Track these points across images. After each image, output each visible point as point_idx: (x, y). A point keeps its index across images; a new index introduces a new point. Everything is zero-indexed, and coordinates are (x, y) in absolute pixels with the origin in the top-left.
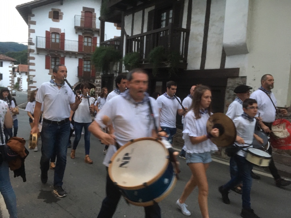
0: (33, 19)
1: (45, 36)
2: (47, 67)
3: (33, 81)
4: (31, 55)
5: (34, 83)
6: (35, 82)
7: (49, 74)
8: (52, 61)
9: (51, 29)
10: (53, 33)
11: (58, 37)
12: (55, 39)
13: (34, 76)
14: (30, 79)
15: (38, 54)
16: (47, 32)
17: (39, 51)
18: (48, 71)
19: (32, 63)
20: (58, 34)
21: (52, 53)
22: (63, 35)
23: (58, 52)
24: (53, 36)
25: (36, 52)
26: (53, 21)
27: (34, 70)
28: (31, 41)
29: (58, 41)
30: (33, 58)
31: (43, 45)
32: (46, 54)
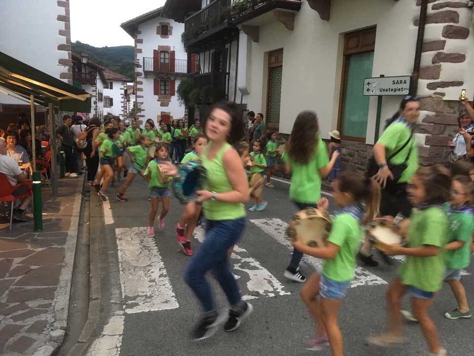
0: (139, 37)
1: (153, 57)
2: (156, 93)
3: (142, 109)
4: (138, 79)
5: (142, 112)
6: (144, 110)
7: (158, 101)
8: (161, 85)
9: (159, 47)
10: (161, 52)
11: (167, 56)
12: (164, 59)
13: (142, 103)
14: (138, 107)
15: (146, 77)
16: (155, 51)
17: (147, 74)
18: (157, 97)
19: (139, 89)
20: (168, 52)
21: (161, 75)
22: (173, 53)
23: (167, 74)
24: (162, 56)
25: (143, 76)
26: (162, 37)
27: (142, 97)
28: (139, 62)
29: (167, 61)
30: (141, 83)
31: (150, 67)
32: (155, 78)
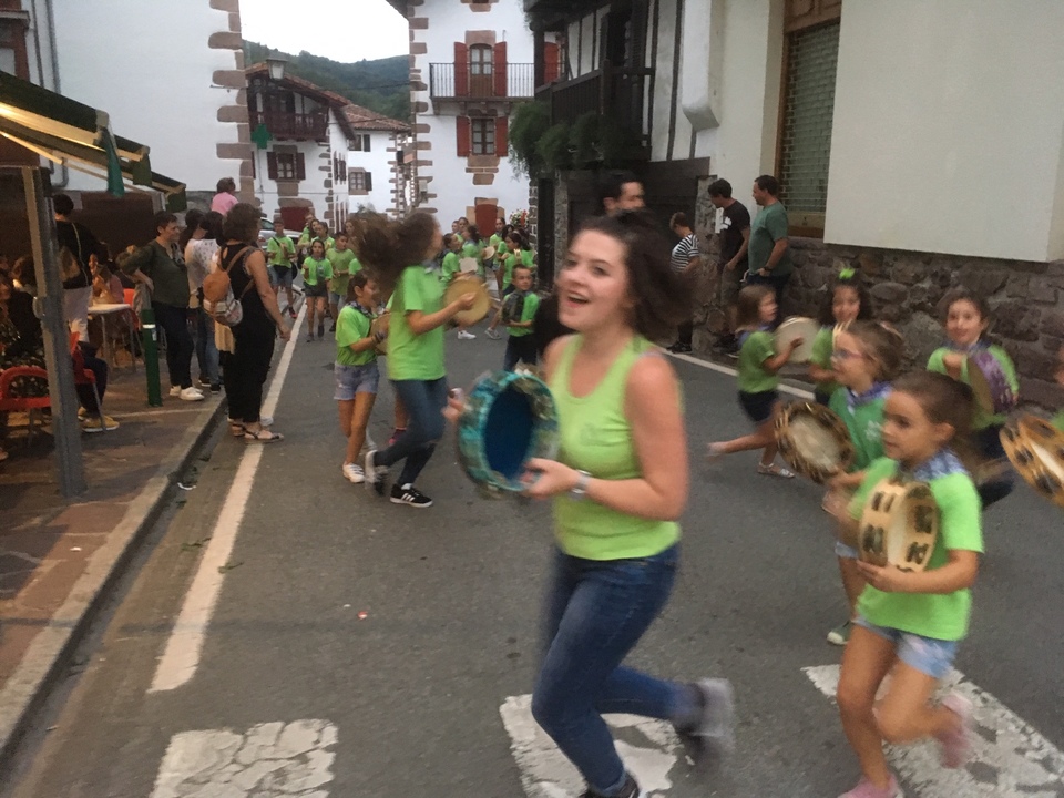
0: (420, 12)
1: (452, 60)
2: (462, 152)
3: (429, 192)
4: (420, 120)
5: (430, 200)
6: (434, 196)
7: (468, 170)
8: (473, 132)
9: (468, 34)
10: (474, 47)
11: (488, 56)
12: (481, 63)
13: (430, 179)
14: (421, 190)
15: (436, 114)
16: (457, 45)
17: (440, 105)
18: (464, 162)
19: (421, 143)
20: (488, 47)
21: (474, 107)
22: (501, 50)
23: (488, 102)
24: (476, 56)
25: (430, 111)
26: (474, 9)
27: (429, 163)
28: (419, 77)
29: (487, 70)
30: (426, 129)
31: (447, 89)
32: (459, 114)
